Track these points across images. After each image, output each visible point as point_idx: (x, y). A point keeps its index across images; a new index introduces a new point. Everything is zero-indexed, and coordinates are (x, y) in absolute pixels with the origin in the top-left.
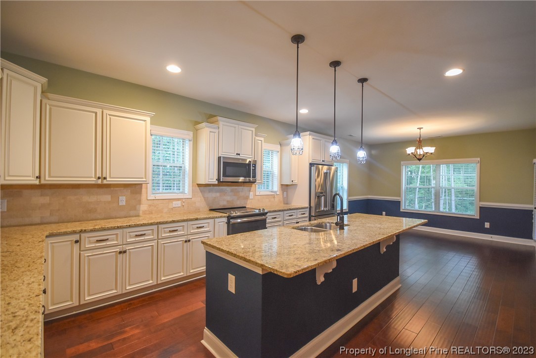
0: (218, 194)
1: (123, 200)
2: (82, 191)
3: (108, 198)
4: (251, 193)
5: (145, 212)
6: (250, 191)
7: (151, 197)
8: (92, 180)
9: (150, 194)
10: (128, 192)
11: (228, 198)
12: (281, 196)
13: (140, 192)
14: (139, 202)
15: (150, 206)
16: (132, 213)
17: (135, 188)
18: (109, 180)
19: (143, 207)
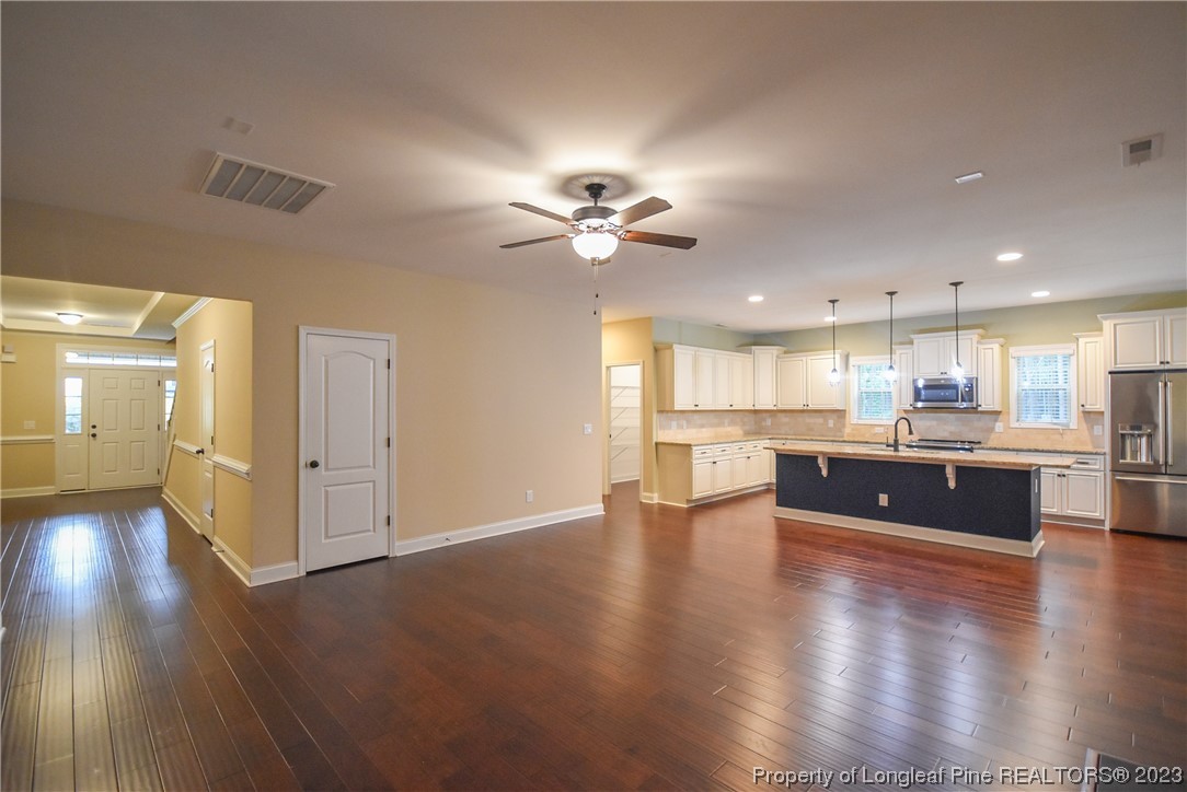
0: (934, 423)
1: (831, 423)
2: (805, 415)
3: (821, 420)
4: (998, 424)
5: (848, 435)
6: (996, 421)
7: (855, 421)
8: (801, 407)
9: (853, 418)
10: (835, 416)
11: (952, 428)
12: (1086, 433)
13: (844, 417)
14: (844, 426)
15: (853, 429)
16: (839, 434)
17: (840, 414)
18: (811, 407)
19: (847, 430)
